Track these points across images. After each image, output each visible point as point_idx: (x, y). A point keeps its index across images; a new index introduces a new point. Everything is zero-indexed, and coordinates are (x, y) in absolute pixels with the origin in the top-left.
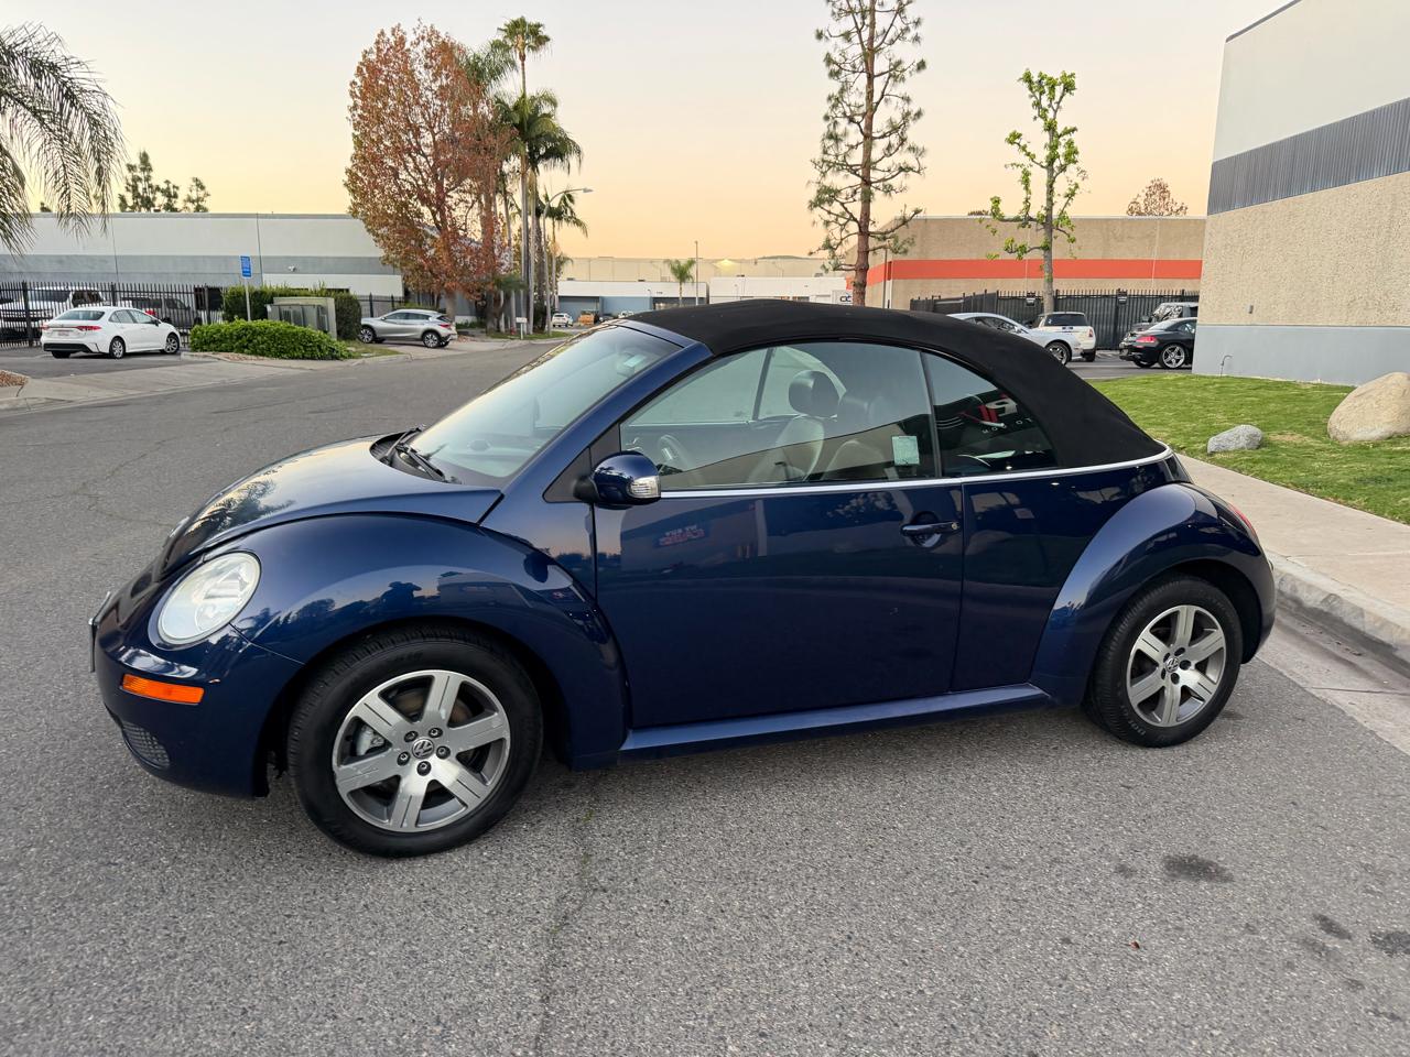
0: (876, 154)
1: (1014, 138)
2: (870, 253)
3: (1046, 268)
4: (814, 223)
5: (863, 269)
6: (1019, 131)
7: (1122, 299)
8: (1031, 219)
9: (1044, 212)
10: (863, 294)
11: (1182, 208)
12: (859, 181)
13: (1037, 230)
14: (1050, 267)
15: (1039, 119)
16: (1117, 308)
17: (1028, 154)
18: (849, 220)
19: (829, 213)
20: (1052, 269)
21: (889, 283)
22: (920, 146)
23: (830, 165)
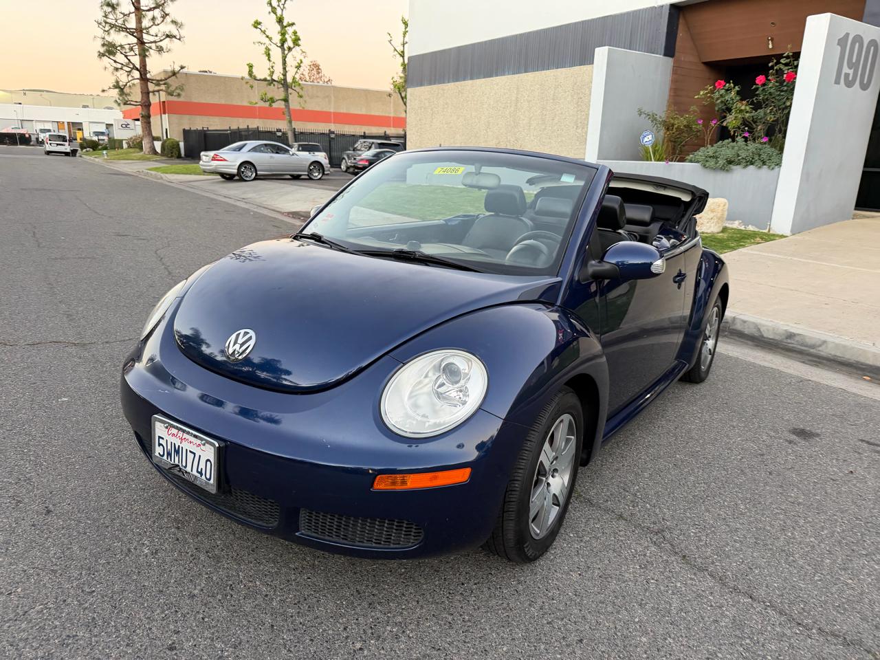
0: (146, 23)
1: (257, 24)
2: (151, 94)
3: (287, 113)
4: (106, 68)
5: (146, 105)
6: (259, 20)
7: (333, 136)
8: (275, 81)
9: (282, 77)
10: (149, 123)
11: (329, 80)
12: (135, 40)
13: (278, 88)
14: (289, 113)
15: (272, 14)
16: (330, 142)
17: (267, 37)
18: (132, 69)
19: (115, 62)
20: (291, 115)
21: (165, 117)
22: (179, 21)
23: (112, 26)
